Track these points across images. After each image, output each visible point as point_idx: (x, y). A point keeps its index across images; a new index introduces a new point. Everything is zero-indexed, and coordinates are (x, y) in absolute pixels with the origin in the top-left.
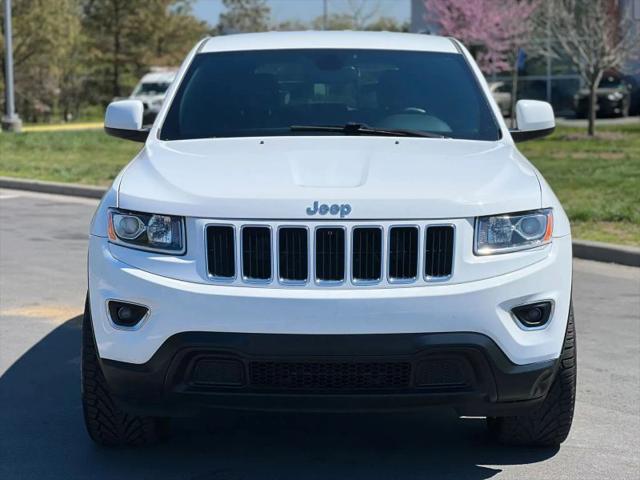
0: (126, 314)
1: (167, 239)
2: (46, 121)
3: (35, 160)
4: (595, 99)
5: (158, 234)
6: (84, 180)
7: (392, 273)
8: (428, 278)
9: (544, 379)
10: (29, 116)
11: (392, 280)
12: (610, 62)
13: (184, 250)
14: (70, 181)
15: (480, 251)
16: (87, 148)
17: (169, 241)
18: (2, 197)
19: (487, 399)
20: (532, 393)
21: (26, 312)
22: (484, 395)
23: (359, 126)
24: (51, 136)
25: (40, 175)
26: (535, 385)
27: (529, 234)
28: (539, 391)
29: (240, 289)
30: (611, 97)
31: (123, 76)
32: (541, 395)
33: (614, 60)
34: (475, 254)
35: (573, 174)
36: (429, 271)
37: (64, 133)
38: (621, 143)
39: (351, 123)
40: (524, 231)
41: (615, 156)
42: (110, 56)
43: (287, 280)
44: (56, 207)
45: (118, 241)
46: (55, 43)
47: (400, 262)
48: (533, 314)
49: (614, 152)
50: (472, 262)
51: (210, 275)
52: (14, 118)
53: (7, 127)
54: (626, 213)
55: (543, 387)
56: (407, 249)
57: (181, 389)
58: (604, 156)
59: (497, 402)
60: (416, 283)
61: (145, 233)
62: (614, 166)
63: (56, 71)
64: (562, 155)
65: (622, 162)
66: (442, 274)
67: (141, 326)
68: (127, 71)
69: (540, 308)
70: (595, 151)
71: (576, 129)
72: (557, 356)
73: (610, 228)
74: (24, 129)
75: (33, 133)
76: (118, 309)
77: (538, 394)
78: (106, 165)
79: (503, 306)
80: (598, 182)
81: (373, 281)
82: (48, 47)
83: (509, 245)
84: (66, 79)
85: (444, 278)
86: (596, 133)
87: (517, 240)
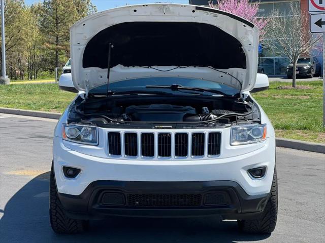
0: (71, 172)
1: (90, 138)
2: (22, 79)
3: (17, 99)
4: (296, 69)
5: (85, 136)
6: (43, 109)
7: (193, 154)
8: (209, 156)
9: (263, 202)
10: (13, 76)
11: (193, 157)
12: (303, 51)
13: (98, 143)
14: (35, 109)
15: (233, 144)
16: (43, 93)
17: (91, 139)
18: (1, 117)
19: (236, 212)
20: (257, 208)
21: (18, 173)
22: (235, 209)
23: (178, 86)
24: (25, 86)
25: (20, 106)
26: (259, 205)
27: (255, 136)
28: (260, 208)
29: (123, 160)
30: (305, 68)
31: (60, 56)
32: (261, 210)
33: (305, 50)
34: (231, 145)
35: (284, 106)
36: (209, 153)
37: (31, 85)
38: (308, 91)
39: (174, 84)
40: (253, 134)
41: (305, 97)
42: (54, 46)
43: (145, 157)
44: (29, 122)
45: (67, 139)
46: (26, 40)
47: (197, 148)
48: (257, 172)
49: (305, 95)
50: (229, 149)
51: (110, 155)
52: (6, 78)
53: (3, 82)
54: (308, 125)
55: (262, 206)
56: (200, 143)
57: (96, 207)
58: (300, 97)
59: (241, 213)
60: (204, 158)
61: (79, 135)
62: (304, 102)
63: (26, 54)
64: (279, 97)
65: (308, 100)
66: (215, 154)
67: (78, 178)
68: (62, 54)
69: (260, 169)
70: (296, 95)
71: (287, 83)
72: (269, 192)
73: (300, 133)
74: (11, 83)
75: (15, 85)
76: (67, 170)
77: (260, 209)
78: (53, 101)
79: (244, 168)
80: (296, 110)
81: (184, 157)
82: (22, 42)
83: (246, 141)
84: (31, 58)
85: (216, 156)
86: (296, 86)
87: (250, 138)
